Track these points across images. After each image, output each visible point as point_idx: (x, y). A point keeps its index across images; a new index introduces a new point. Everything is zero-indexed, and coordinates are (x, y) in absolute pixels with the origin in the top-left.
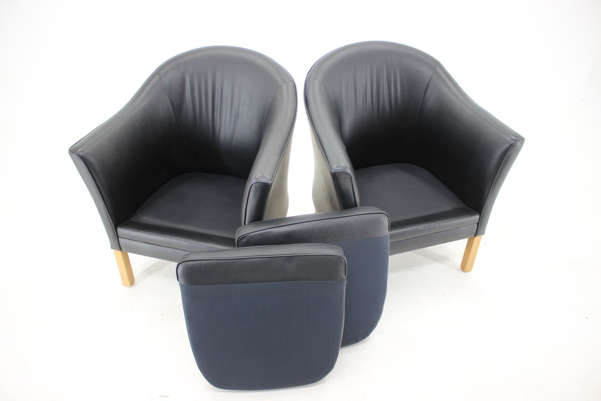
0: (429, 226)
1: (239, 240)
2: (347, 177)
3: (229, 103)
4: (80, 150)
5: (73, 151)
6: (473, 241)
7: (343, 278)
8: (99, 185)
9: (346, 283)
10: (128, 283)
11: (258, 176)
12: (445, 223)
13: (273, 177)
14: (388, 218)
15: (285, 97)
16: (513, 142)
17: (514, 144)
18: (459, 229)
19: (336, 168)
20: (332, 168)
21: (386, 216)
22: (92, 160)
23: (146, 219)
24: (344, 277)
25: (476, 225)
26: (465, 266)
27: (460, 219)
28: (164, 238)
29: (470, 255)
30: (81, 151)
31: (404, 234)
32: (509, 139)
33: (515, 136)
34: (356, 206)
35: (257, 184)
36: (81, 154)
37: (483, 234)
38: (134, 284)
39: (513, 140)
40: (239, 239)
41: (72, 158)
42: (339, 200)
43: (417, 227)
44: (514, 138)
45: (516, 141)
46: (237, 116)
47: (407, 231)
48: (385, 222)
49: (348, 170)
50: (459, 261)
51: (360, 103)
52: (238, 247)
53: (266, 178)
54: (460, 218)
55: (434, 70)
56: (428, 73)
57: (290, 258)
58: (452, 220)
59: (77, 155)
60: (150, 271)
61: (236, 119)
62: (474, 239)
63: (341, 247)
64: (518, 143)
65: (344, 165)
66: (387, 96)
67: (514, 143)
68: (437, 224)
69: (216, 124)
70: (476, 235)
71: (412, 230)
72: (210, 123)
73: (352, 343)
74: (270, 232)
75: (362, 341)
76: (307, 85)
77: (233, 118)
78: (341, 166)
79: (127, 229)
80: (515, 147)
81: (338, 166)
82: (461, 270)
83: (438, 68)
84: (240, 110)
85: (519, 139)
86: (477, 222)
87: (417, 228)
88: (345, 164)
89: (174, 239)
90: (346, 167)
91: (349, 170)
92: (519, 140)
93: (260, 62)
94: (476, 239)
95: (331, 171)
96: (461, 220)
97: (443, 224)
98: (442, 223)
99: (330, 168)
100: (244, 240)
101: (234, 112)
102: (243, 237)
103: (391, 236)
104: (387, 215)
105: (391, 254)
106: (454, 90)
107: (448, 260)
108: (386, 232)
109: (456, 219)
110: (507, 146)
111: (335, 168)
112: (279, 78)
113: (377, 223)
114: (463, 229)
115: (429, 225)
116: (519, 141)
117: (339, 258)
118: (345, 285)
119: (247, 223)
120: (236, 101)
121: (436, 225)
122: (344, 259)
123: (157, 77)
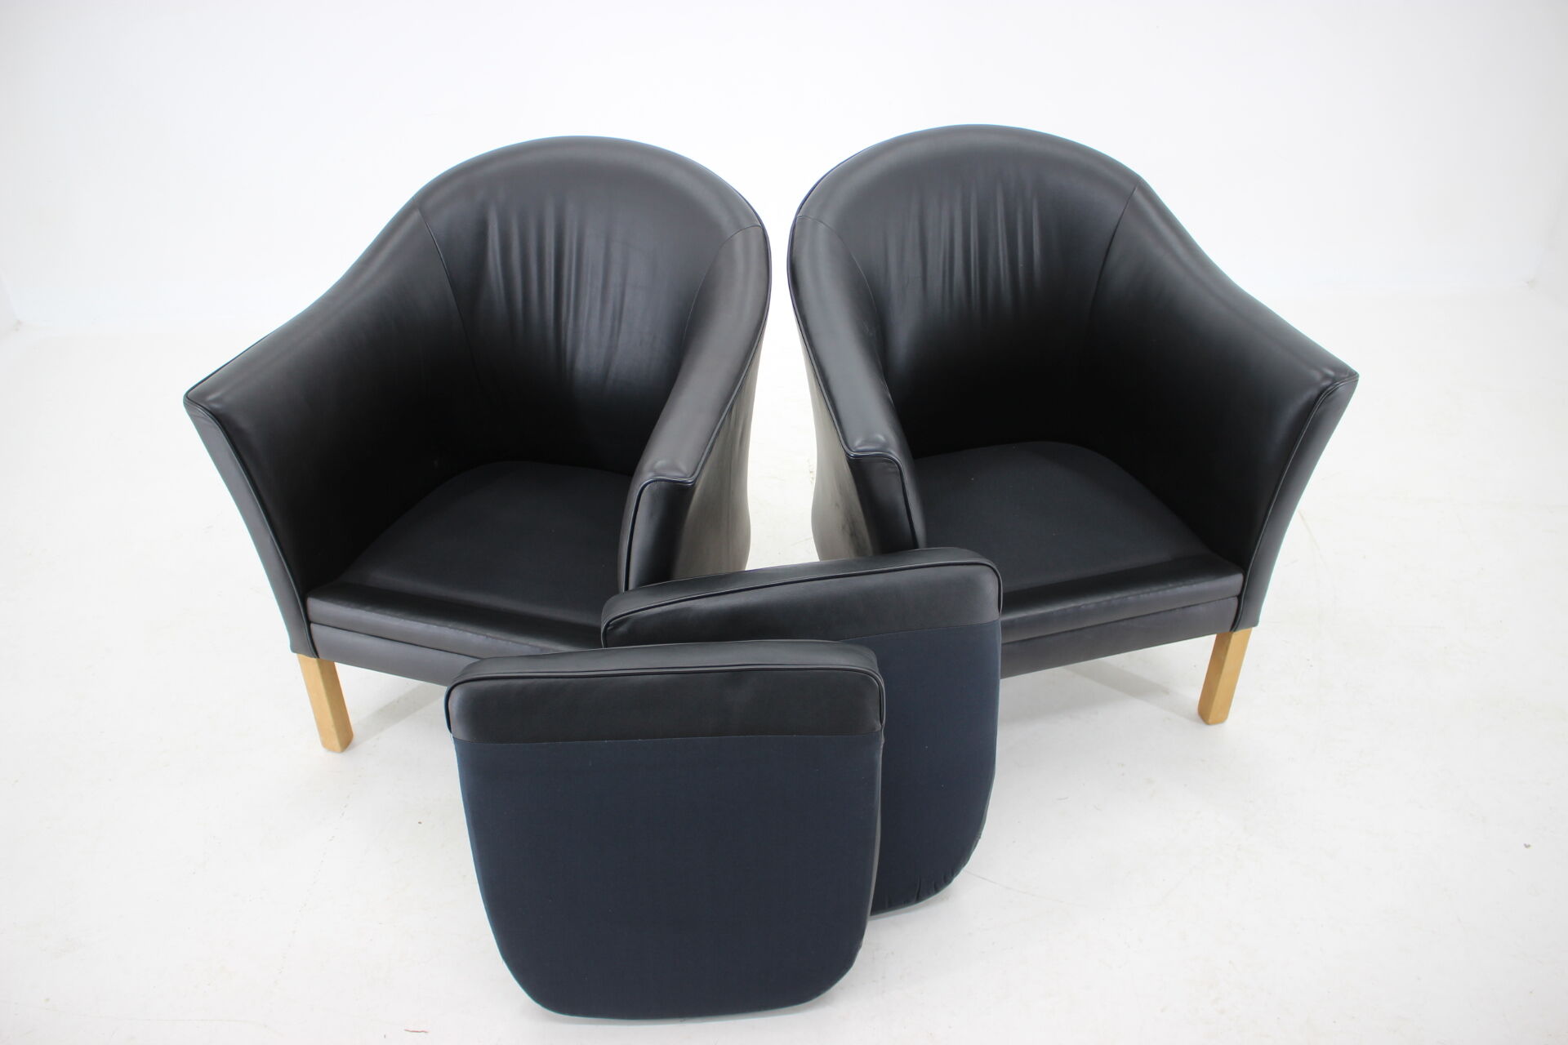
0: (1110, 601)
1: (609, 628)
2: (890, 470)
3: (599, 283)
4: (211, 397)
5: (195, 400)
6: (1229, 642)
7: (875, 729)
8: (259, 487)
9: (883, 743)
10: (336, 742)
11: (660, 463)
12: (1152, 595)
13: (698, 467)
14: (998, 577)
15: (740, 267)
16: (1326, 383)
17: (1329, 389)
18: (1192, 610)
19: (860, 446)
20: (850, 446)
21: (991, 570)
22: (244, 423)
23: (382, 577)
24: (879, 726)
25: (1234, 602)
26: (1210, 707)
27: (1192, 584)
28: (425, 625)
29: (1221, 680)
30: (216, 400)
31: (1044, 620)
32: (1317, 376)
33: (1333, 369)
34: (913, 544)
35: (655, 486)
36: (216, 406)
37: (1255, 623)
38: (350, 745)
39: (1326, 377)
40: (608, 625)
41: (194, 418)
42: (869, 530)
43: (1080, 604)
44: (1331, 373)
45: (1334, 380)
46: (619, 316)
47: (1052, 613)
48: (990, 587)
49: (892, 452)
50: (1194, 694)
51: (936, 283)
52: (606, 646)
53: (679, 470)
54: (1192, 581)
55: (1129, 199)
56: (1113, 207)
57: (736, 676)
58: (1170, 585)
59: (205, 408)
60: (392, 713)
61: (616, 323)
62: (1230, 638)
63: (873, 650)
64: (1342, 387)
65: (881, 438)
66: (1007, 265)
67: (1329, 386)
68: (1130, 596)
69: (566, 335)
70: (1235, 625)
71: (1065, 610)
72: (551, 334)
73: (905, 903)
74: (688, 609)
75: (930, 899)
76: (796, 235)
77: (608, 323)
78: (877, 442)
79: (332, 602)
80: (1332, 396)
81: (866, 442)
82: (1199, 718)
83: (1137, 195)
84: (627, 300)
85: (1343, 376)
86: (1238, 591)
87: (1080, 607)
88: (885, 436)
89: (451, 628)
90: (886, 445)
91: (895, 454)
92: (1344, 378)
93: (678, 177)
94: (1237, 636)
95: (847, 455)
96: (1195, 586)
97: (1146, 596)
98: (1143, 593)
99: (845, 447)
100: (622, 629)
101: (610, 306)
102: (620, 621)
103: (1007, 627)
104: (995, 567)
105: (1006, 675)
106: (1180, 250)
107: (1166, 691)
108: (991, 613)
109: (1181, 583)
110: (1312, 393)
111: (859, 444)
112: (724, 219)
113: (967, 589)
114: (1201, 609)
115: (1108, 598)
116: (1342, 380)
117: (865, 677)
118: (882, 747)
119: (631, 587)
120: (615, 278)
121: (1130, 598)
122: (876, 679)
123: (416, 215)
